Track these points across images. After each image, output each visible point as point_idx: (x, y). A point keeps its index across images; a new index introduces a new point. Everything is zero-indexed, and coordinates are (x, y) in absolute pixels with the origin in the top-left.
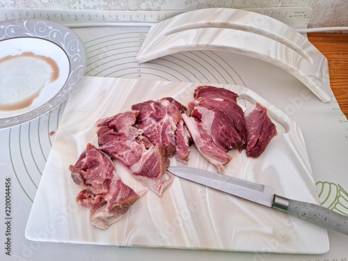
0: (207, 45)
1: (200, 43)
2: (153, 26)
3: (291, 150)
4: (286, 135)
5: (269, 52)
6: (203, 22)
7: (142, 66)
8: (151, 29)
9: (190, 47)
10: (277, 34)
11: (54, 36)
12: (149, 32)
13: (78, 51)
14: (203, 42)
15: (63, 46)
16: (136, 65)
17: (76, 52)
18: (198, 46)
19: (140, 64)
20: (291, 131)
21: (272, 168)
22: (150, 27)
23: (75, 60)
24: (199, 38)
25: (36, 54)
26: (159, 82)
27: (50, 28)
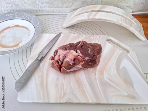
0: (92, 19)
1: (90, 18)
2: (69, 14)
3: (132, 60)
4: (128, 54)
5: (119, 20)
6: (90, 10)
7: (65, 29)
8: (68, 15)
9: (85, 20)
10: (121, 14)
11: (28, 18)
12: (67, 16)
13: (38, 23)
14: (91, 17)
15: (32, 22)
16: (62, 29)
17: (37, 24)
18: (89, 19)
19: (64, 29)
20: (130, 53)
21: (124, 68)
22: (67, 14)
23: (37, 27)
24: (89, 16)
25: (20, 26)
26: (72, 35)
27: (26, 15)
